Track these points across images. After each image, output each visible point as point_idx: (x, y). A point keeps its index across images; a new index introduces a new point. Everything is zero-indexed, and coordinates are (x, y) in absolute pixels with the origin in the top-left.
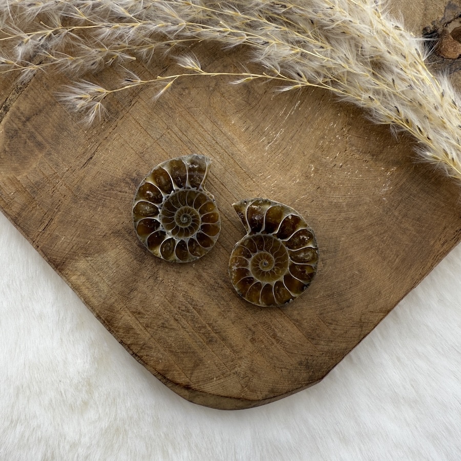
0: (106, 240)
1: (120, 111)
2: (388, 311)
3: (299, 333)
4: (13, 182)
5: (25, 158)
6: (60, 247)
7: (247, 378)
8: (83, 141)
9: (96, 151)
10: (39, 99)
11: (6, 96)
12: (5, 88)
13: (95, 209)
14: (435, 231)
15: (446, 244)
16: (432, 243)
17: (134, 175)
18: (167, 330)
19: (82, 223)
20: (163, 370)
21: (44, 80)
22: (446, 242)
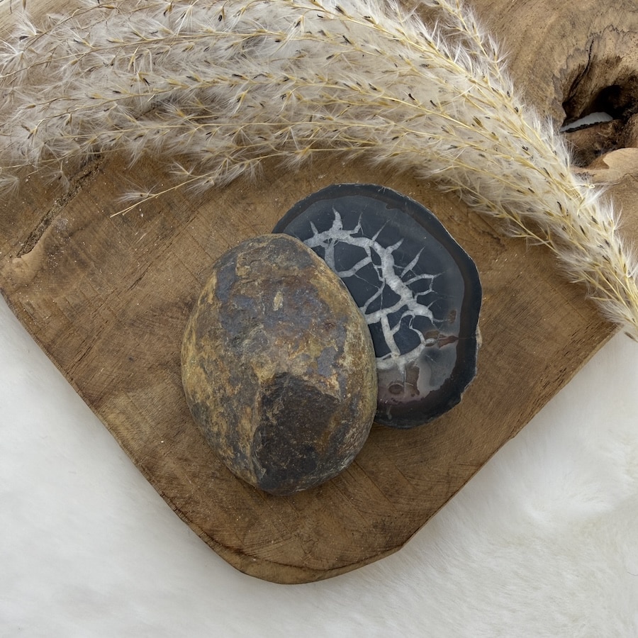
0: (152, 373)
1: (175, 226)
2: (481, 465)
3: (375, 489)
4: (48, 304)
5: (65, 277)
6: (97, 379)
7: (312, 542)
8: (132, 259)
9: (147, 270)
10: (85, 214)
11: (48, 209)
12: (49, 199)
13: (141, 336)
14: (535, 370)
15: (549, 386)
16: (532, 385)
17: (189, 298)
18: (218, 481)
19: (126, 352)
20: (211, 530)
21: (93, 192)
22: (548, 383)
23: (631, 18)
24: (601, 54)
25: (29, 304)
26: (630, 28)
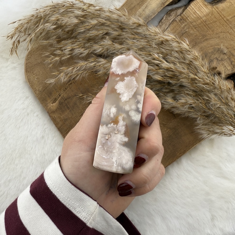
4: (59, 117)
5: (64, 111)
8: (81, 109)
10: (70, 94)
11: (60, 92)
12: (60, 89)
14: (178, 150)
16: (176, 153)
21: (72, 89)
22: (180, 153)
23: (222, 56)
24: (212, 66)
25: (54, 117)
26: (221, 59)
